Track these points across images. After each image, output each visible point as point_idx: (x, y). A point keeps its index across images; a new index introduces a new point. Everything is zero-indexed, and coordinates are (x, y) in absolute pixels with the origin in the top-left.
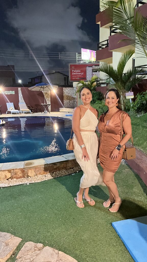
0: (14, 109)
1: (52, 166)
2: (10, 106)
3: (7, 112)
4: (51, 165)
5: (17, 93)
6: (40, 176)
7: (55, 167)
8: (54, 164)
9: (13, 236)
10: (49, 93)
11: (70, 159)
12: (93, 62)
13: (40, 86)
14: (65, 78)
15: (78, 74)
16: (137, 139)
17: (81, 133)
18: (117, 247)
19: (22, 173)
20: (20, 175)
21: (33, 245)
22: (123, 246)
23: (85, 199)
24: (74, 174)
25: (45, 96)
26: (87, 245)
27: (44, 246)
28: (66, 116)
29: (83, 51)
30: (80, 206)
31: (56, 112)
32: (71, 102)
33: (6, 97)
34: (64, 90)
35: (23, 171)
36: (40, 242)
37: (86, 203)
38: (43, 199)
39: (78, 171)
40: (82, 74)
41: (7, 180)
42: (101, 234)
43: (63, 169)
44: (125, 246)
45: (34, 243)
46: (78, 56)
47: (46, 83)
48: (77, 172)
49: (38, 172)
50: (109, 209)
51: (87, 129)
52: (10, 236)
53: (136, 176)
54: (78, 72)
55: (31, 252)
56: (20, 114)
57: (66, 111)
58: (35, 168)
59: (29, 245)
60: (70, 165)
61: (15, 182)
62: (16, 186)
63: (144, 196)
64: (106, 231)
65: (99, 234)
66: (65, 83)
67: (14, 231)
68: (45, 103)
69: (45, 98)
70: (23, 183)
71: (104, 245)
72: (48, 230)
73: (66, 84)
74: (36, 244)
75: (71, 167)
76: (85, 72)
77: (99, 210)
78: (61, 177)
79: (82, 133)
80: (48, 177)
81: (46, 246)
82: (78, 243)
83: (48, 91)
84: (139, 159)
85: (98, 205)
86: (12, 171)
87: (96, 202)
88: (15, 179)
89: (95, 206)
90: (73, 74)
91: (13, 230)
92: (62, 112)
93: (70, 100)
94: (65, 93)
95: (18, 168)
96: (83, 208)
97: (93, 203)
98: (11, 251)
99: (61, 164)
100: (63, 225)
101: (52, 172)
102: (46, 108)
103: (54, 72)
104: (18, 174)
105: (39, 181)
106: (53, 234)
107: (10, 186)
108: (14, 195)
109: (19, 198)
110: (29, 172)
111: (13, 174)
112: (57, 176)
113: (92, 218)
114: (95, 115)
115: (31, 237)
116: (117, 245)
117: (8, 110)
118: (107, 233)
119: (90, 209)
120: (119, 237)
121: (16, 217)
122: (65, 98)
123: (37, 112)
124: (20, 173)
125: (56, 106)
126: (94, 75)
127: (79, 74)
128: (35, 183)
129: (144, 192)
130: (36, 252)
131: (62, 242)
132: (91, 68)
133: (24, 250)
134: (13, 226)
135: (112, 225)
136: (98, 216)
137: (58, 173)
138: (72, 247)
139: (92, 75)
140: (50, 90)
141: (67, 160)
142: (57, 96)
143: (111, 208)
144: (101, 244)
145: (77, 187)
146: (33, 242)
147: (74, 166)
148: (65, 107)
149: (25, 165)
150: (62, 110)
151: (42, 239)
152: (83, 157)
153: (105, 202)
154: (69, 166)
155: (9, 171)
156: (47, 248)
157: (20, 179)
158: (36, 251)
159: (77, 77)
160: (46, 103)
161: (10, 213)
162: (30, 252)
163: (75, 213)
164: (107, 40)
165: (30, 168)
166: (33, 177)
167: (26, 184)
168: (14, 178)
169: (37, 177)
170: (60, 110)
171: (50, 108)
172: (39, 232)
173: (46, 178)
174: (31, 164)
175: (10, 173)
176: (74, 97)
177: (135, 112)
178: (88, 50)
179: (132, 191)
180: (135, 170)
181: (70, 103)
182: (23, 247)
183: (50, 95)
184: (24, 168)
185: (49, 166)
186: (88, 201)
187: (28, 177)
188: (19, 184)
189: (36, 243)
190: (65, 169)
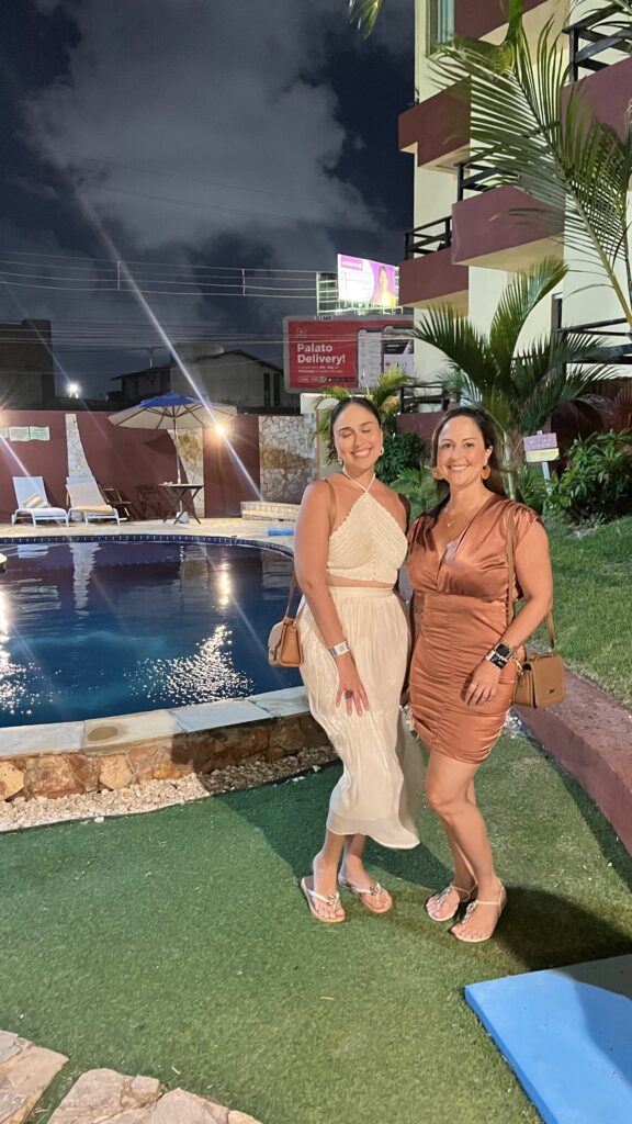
0: (46, 503)
1: (204, 743)
2: (30, 494)
3: (14, 518)
4: (201, 739)
5: (59, 434)
6: (152, 786)
7: (219, 747)
8: (216, 733)
9: (28, 1043)
10: (198, 437)
11: (283, 715)
12: (386, 311)
13: (161, 409)
14: (267, 376)
15: (322, 361)
16: (574, 629)
17: (332, 592)
18: (487, 1090)
19: (75, 771)
20: (65, 780)
21: (116, 1084)
22: (514, 1086)
23: (349, 885)
24: (301, 778)
25: (181, 452)
26: (353, 1084)
27: (163, 1086)
28: (271, 534)
29: (343, 266)
30: (327, 916)
31: (227, 520)
32: (290, 476)
33: (11, 451)
34: (260, 426)
35: (77, 762)
36: (149, 1073)
37: (352, 904)
38: (162, 886)
39: (319, 765)
40: (339, 361)
41: (9, 804)
42: (415, 1036)
43: (252, 759)
44: (522, 1089)
45: (121, 1076)
46: (323, 286)
47: (186, 397)
48: (312, 770)
49: (144, 768)
50: (454, 929)
51: (358, 578)
52: (14, 1044)
53: (568, 789)
54: (321, 354)
55: (107, 1114)
56: (72, 524)
57: (271, 515)
58: (133, 749)
59: (95, 1084)
60: (284, 738)
61: (41, 813)
62: (44, 826)
63: (605, 875)
64: (439, 1022)
65: (407, 1037)
66: (267, 400)
67: (34, 1022)
68: (179, 481)
69: (182, 459)
70: (77, 815)
71: (430, 1081)
72: (184, 1021)
73: (272, 402)
74: (128, 1078)
75: (289, 748)
76: (352, 353)
77: (410, 934)
78: (243, 789)
79: (339, 594)
80: (190, 788)
81: (174, 1087)
82: (316, 1076)
83: (196, 430)
84: (582, 716)
85: (404, 911)
86: (31, 761)
87: (395, 896)
88: (42, 799)
89: (389, 916)
90: (299, 361)
91: (29, 1019)
92: (254, 518)
93: (285, 469)
94: (267, 440)
95: (58, 750)
96: (340, 923)
97: (383, 901)
98: (17, 1111)
99: (244, 734)
100: (251, 997)
101: (207, 767)
102: (184, 503)
103: (222, 351)
104: (54, 775)
105: (147, 808)
106: (207, 1035)
107: (21, 830)
108: (34, 865)
109: (57, 880)
110: (104, 769)
111: (36, 778)
112: (226, 787)
113: (376, 968)
114: (392, 519)
115: (107, 1047)
116: (486, 1084)
117: (21, 509)
118: (442, 1030)
119: (371, 929)
120: (495, 1047)
121: (41, 962)
122: (265, 458)
123: (143, 518)
124: (65, 774)
125: (227, 494)
126: (388, 364)
127: (328, 359)
128: (129, 815)
129: (605, 854)
130: (129, 1115)
131: (243, 1070)
132: (380, 334)
133: (75, 1106)
134: (30, 1001)
135: (464, 998)
136: (405, 958)
137: (229, 772)
138: (290, 1093)
139: (382, 364)
140: (204, 427)
141: (272, 716)
142: (233, 451)
143: (460, 922)
144: (417, 1081)
145: (313, 834)
146: (116, 1069)
147: (301, 743)
148: (268, 500)
149: (86, 739)
150: (254, 509)
151: (154, 1059)
152: (339, 694)
153: (436, 897)
154: (281, 744)
155: (18, 763)
156: (179, 1096)
157: (65, 798)
158: (130, 1111)
159: (320, 374)
160: (184, 480)
161: (17, 946)
162: (100, 1115)
163: (305, 943)
164: (447, 220)
165: (110, 752)
166: (124, 790)
167: (92, 819)
168: (36, 795)
169: (141, 789)
170: (244, 512)
171: (199, 501)
172: (142, 1028)
173: (181, 794)
174: (113, 732)
175: (20, 769)
176: (306, 456)
177: (562, 520)
178: (366, 262)
179: (551, 851)
180: (563, 762)
181: (287, 479)
182: (73, 1091)
183: (201, 447)
184: (82, 751)
185: (194, 744)
186: (360, 894)
187: (99, 792)
188: (61, 820)
189: (127, 1073)
190: (263, 758)
